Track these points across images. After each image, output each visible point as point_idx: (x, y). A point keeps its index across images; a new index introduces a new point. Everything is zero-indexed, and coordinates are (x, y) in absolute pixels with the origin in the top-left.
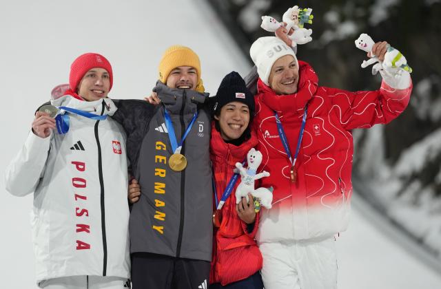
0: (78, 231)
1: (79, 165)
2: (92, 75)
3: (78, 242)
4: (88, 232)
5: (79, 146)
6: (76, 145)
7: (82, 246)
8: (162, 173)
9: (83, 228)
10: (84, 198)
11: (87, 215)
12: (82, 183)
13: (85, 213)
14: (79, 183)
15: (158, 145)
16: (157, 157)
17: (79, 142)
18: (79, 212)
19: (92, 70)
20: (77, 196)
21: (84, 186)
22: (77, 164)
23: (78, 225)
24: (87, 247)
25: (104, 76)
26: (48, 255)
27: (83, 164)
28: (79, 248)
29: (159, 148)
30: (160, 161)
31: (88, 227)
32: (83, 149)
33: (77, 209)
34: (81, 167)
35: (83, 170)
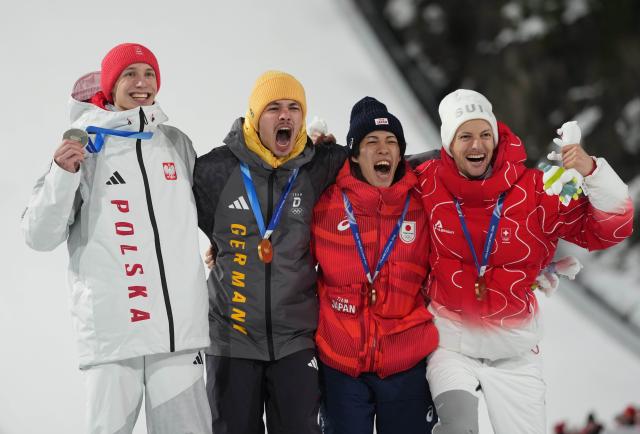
0: (131, 296)
1: (122, 205)
2: (130, 74)
3: (133, 311)
4: (145, 295)
5: (117, 179)
6: (112, 178)
7: (139, 316)
8: (242, 260)
9: (138, 291)
10: (134, 248)
11: (142, 272)
12: (129, 229)
13: (139, 270)
14: (125, 229)
15: (234, 229)
16: (232, 242)
17: (116, 174)
18: (130, 269)
19: (131, 66)
20: (124, 248)
21: (131, 233)
22: (118, 203)
23: (130, 288)
24: (146, 316)
25: (148, 74)
26: (92, 332)
27: (126, 203)
28: (135, 319)
29: (236, 232)
30: (237, 246)
31: (144, 289)
32: (122, 182)
33: (127, 266)
34: (124, 207)
35: (126, 210)
